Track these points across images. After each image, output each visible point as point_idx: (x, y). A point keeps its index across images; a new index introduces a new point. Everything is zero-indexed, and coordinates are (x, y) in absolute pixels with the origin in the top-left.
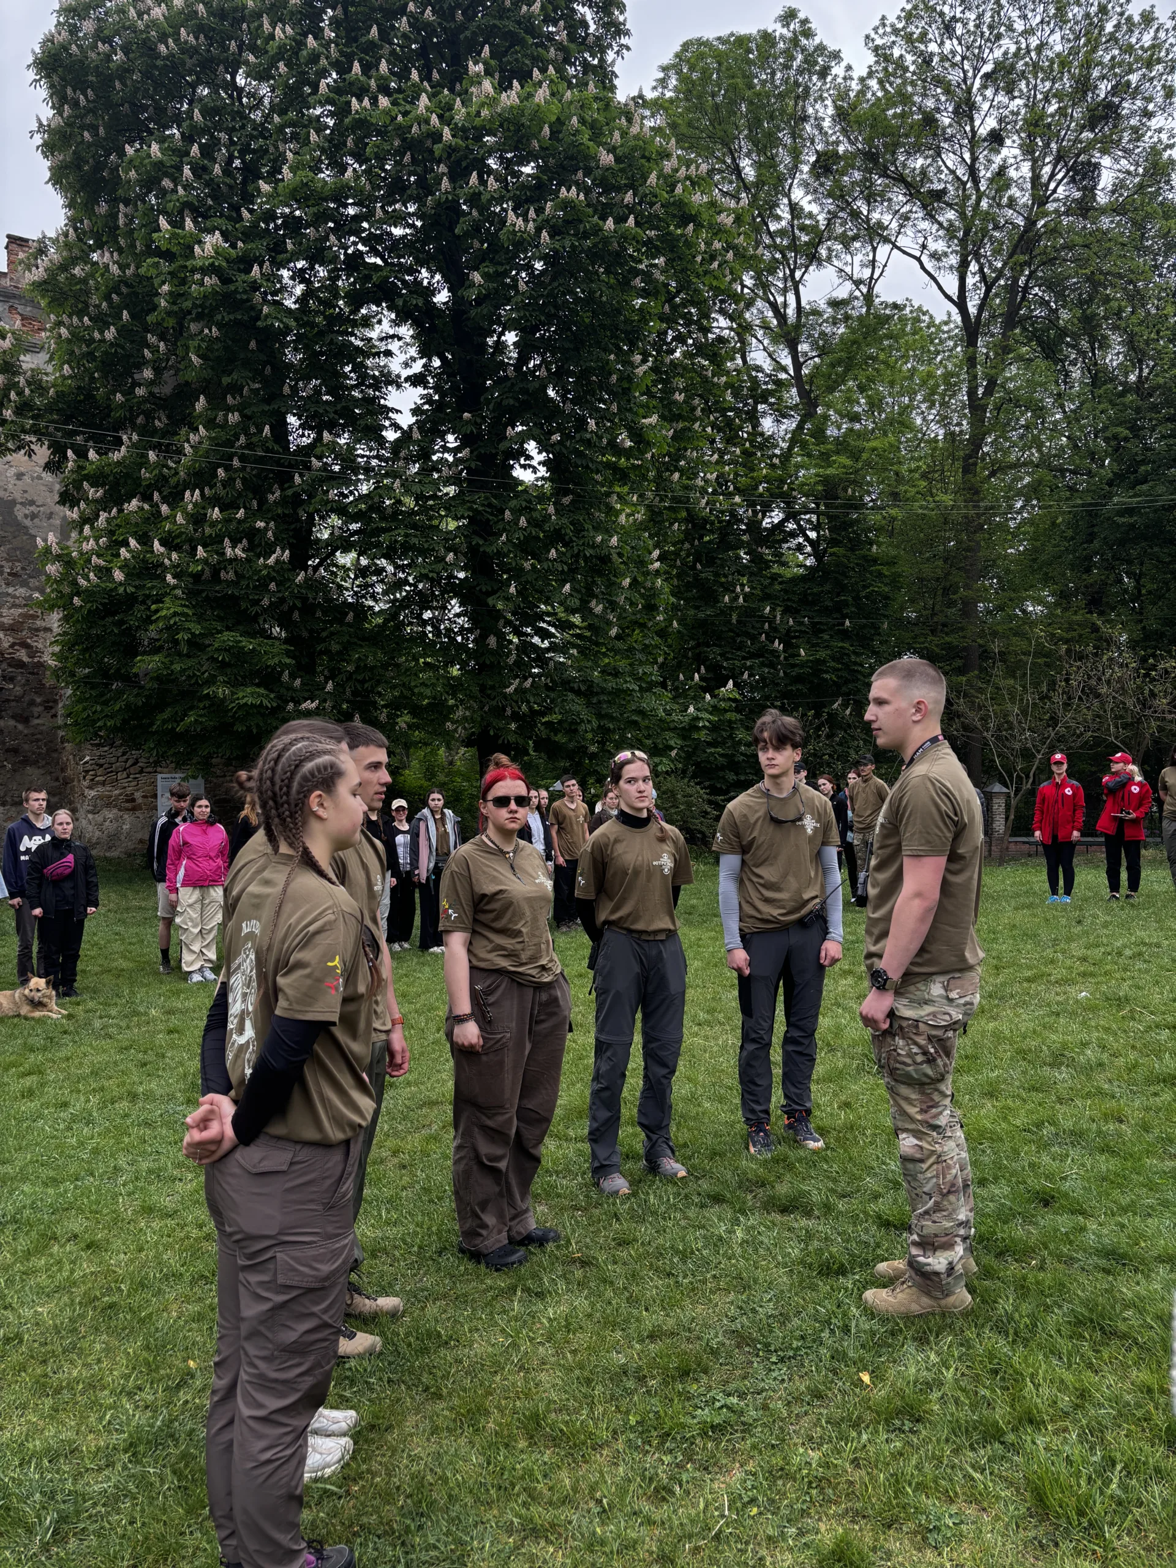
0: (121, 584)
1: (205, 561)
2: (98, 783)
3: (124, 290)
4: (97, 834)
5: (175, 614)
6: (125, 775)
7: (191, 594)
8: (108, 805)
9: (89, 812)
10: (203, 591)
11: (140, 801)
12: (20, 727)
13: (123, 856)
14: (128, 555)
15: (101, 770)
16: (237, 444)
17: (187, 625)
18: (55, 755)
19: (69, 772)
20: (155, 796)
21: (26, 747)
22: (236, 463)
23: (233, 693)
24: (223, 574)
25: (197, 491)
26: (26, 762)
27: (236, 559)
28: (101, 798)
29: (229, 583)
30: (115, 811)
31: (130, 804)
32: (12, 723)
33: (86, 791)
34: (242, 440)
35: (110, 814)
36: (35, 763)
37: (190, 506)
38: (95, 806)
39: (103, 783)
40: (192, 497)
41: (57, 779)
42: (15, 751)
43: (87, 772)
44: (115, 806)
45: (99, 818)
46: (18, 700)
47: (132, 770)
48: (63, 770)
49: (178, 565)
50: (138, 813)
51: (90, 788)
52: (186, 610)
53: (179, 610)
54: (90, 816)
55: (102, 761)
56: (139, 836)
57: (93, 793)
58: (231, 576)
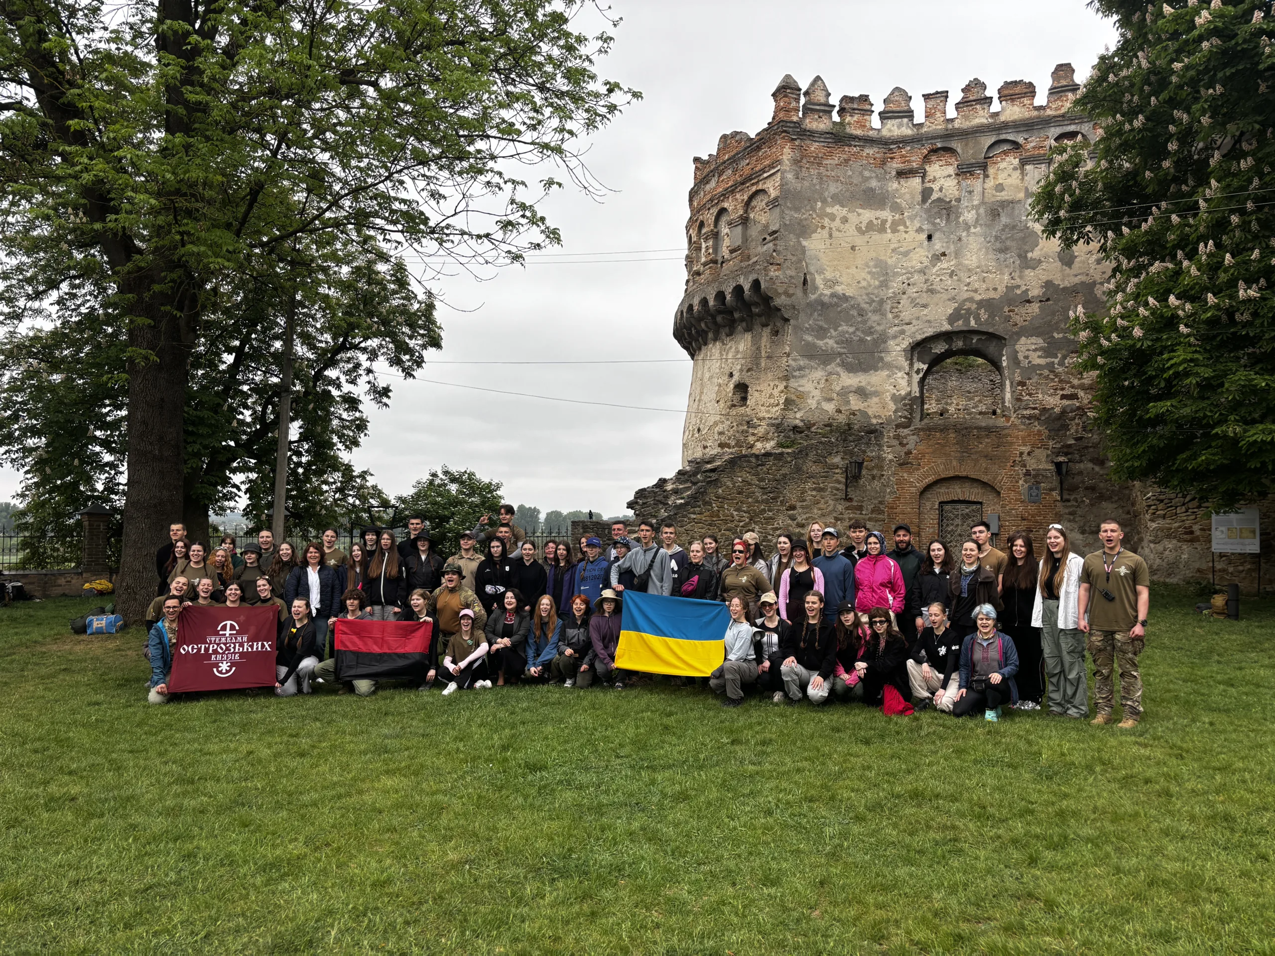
0: (1139, 339)
1: (1217, 307)
2: (1159, 516)
3: (1153, 78)
4: (1158, 561)
5: (1185, 361)
6: (1184, 509)
7: (1205, 339)
8: (1169, 536)
9: (1150, 542)
10: (1218, 335)
11: (1198, 533)
12: (1097, 468)
13: (1181, 583)
14: (1147, 313)
15: (1161, 506)
16: (1251, 187)
17: (1196, 369)
18: (1127, 492)
19: (1137, 507)
20: (1210, 530)
21: (1102, 485)
22: (1250, 205)
23: (1245, 431)
24: (1238, 316)
25: (1211, 242)
26: (1102, 498)
27: (1249, 300)
28: (1161, 529)
29: (1245, 325)
30: (1175, 541)
31: (1189, 536)
32: (1090, 465)
33: (1149, 524)
34: (1256, 182)
35: (1170, 544)
36: (1109, 499)
37: (1204, 258)
38: (1156, 536)
39: (1164, 517)
40: (1206, 249)
41: (1128, 513)
42: (1093, 489)
43: (1149, 506)
44: (1175, 537)
45: (1160, 547)
46: (1095, 446)
47: (1191, 505)
48: (1133, 504)
49: (1192, 315)
50: (1196, 545)
51: (1152, 520)
52: (1196, 356)
53: (1189, 356)
54: (1152, 545)
55: (1162, 497)
56: (1197, 565)
57: (1154, 525)
58: (1246, 317)
